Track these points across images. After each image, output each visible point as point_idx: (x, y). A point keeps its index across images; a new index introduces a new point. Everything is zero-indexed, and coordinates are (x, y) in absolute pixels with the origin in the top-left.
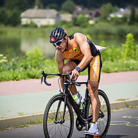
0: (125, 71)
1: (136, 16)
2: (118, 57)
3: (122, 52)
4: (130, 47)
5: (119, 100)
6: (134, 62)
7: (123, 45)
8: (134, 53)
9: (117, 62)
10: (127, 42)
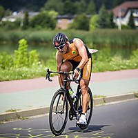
0: (17, 79)
1: (30, 21)
2: (10, 64)
3: (14, 59)
4: (22, 53)
5: (10, 111)
6: (27, 70)
7: (16, 51)
8: (27, 59)
9: (9, 70)
10: (19, 49)
